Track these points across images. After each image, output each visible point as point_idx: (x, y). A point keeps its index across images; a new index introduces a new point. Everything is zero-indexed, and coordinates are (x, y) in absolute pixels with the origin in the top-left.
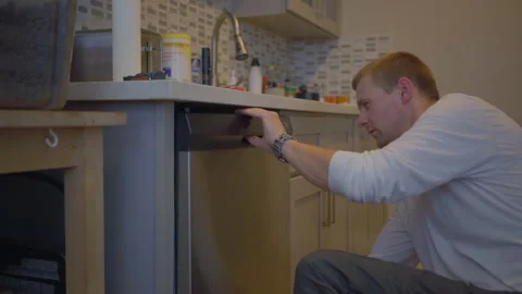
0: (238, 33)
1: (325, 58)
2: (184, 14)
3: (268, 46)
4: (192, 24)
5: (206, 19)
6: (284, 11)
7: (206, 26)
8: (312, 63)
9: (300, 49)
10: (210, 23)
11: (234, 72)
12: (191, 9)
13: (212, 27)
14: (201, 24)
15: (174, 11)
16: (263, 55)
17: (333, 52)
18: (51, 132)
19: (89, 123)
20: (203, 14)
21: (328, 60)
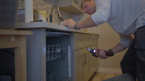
0: (58, 11)
1: (80, 19)
2: (42, 6)
3: (65, 15)
4: (45, 9)
5: (48, 8)
6: (70, 6)
7: (49, 10)
8: (77, 21)
9: (74, 17)
10: (50, 9)
11: (56, 23)
12: (45, 5)
13: (50, 10)
14: (47, 9)
15: (40, 5)
16: (64, 18)
17: (83, 18)
18: (12, 36)
19: (23, 34)
20: (47, 6)
21: (81, 20)
